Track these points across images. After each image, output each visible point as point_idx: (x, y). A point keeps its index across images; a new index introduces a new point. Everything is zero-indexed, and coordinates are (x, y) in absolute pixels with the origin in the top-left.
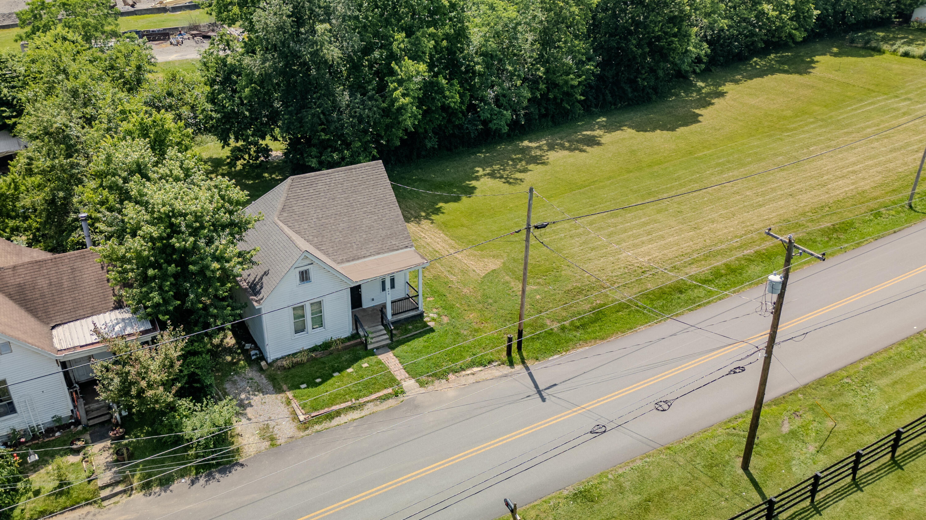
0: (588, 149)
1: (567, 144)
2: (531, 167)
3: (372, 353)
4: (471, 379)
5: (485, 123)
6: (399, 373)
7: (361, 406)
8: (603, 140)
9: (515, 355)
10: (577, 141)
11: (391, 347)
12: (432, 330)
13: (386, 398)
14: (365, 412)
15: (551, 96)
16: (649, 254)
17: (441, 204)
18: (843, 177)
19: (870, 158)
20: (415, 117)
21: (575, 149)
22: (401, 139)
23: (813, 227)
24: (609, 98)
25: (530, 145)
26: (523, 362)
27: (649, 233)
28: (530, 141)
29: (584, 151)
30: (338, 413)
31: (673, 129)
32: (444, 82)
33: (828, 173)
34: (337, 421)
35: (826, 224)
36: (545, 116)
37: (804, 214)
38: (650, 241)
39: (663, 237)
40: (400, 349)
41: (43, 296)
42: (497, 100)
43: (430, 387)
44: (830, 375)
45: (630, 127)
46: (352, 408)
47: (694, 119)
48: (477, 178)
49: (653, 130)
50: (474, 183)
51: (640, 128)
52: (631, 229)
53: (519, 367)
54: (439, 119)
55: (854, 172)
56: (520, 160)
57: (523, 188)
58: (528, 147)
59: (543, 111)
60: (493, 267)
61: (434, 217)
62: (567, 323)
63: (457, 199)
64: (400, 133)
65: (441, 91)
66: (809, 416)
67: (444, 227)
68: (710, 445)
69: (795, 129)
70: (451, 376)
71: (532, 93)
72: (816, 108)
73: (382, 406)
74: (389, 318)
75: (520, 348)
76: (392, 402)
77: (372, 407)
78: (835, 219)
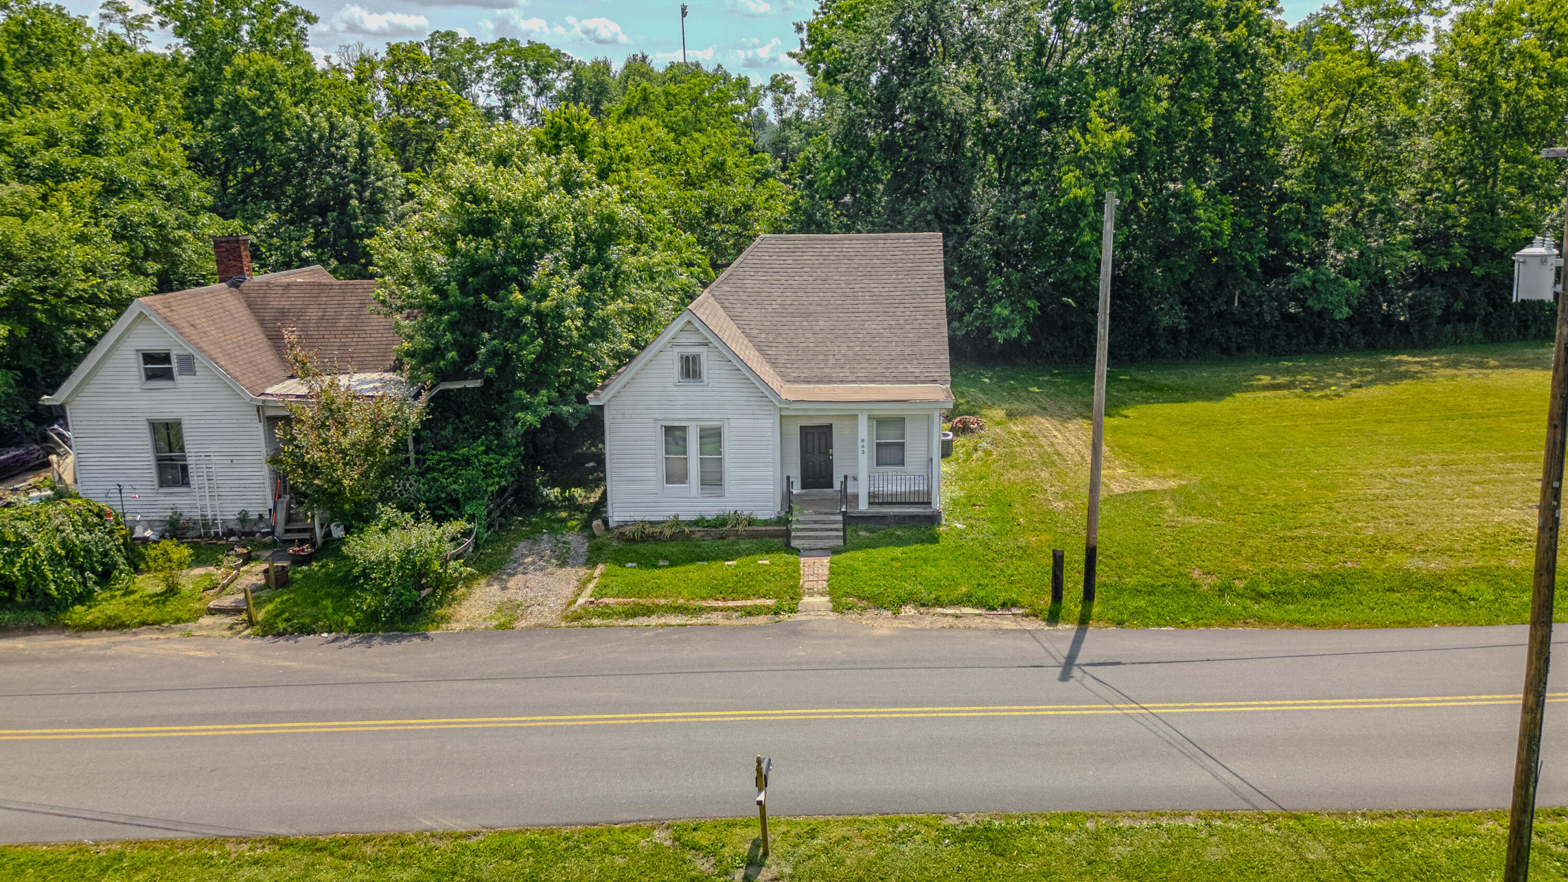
3: (792, 551)
4: (946, 621)
6: (814, 585)
7: (698, 611)
11: (836, 551)
12: (936, 540)
13: (755, 610)
14: (698, 620)
30: (651, 611)
40: (849, 556)
41: (303, 330)
46: (680, 609)
53: (1067, 627)
60: (1154, 487)
62: (1240, 583)
70: (908, 610)
73: (737, 621)
74: (863, 506)
75: (1089, 594)
76: (761, 620)
77: (716, 618)
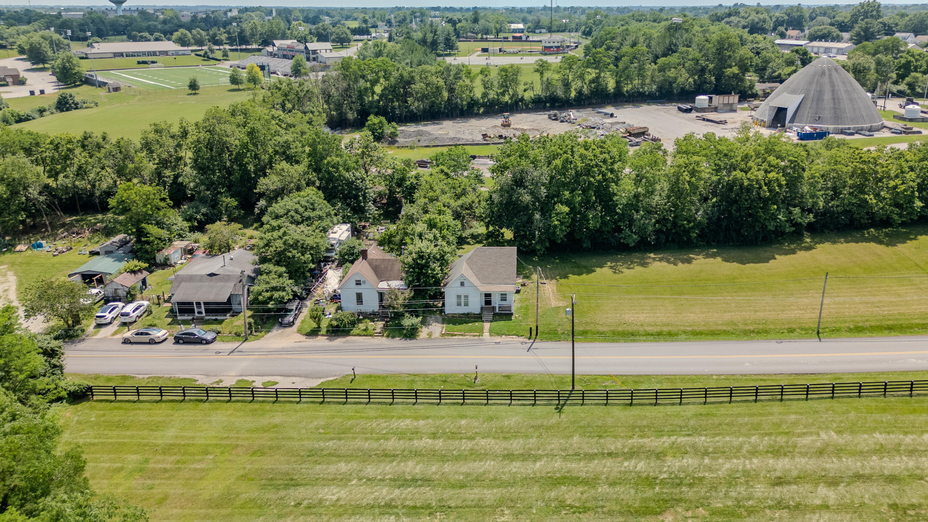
0: (680, 264)
1: (672, 260)
2: (637, 267)
3: (482, 321)
4: (510, 339)
6: (486, 330)
7: (465, 335)
8: (695, 262)
9: (533, 336)
11: (490, 321)
12: (512, 320)
13: (475, 336)
14: (465, 337)
17: (570, 275)
21: (673, 263)
25: (653, 256)
27: (651, 310)
28: (654, 254)
29: (676, 265)
30: (456, 335)
31: (745, 264)
34: (454, 337)
40: (492, 323)
41: (381, 270)
43: (493, 337)
46: (461, 335)
48: (602, 267)
49: (733, 262)
51: (726, 260)
53: (532, 341)
56: (636, 263)
60: (561, 305)
63: (581, 274)
66: (619, 384)
70: (503, 336)
73: (472, 338)
74: (497, 311)
75: (537, 334)
76: (476, 338)
77: (468, 337)
78: (761, 327)
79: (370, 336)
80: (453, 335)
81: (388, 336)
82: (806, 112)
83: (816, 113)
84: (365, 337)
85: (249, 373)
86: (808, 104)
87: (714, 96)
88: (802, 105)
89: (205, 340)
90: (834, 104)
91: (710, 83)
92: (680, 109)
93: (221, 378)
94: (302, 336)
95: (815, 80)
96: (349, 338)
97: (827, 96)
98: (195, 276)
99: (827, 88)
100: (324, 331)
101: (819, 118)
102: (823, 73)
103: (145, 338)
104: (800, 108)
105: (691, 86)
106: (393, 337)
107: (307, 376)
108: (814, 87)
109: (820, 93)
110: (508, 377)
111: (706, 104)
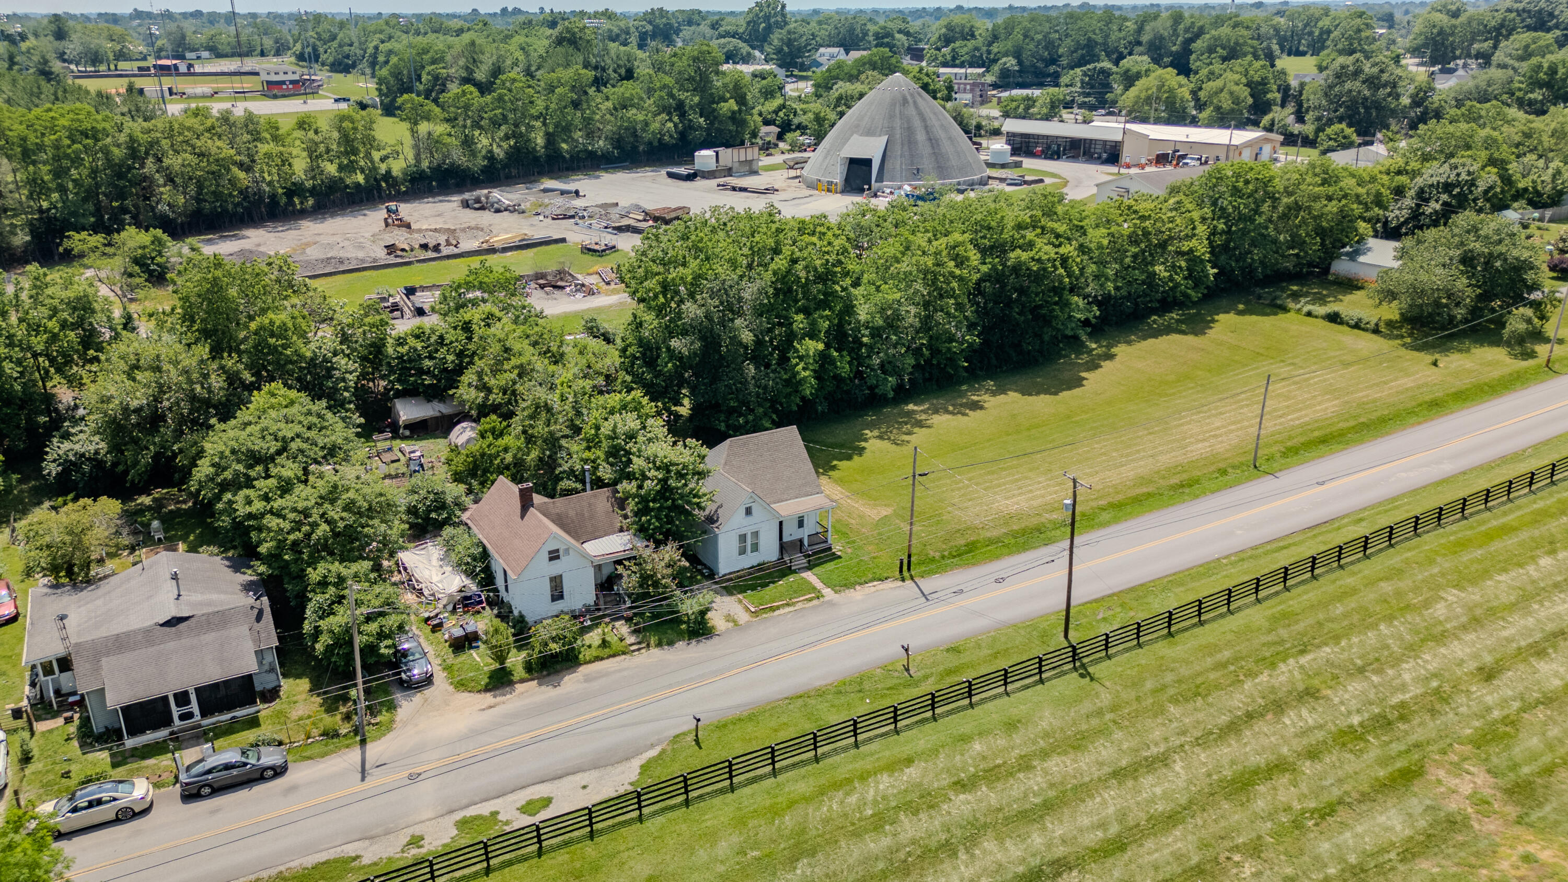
0: (971, 413)
1: (951, 408)
2: (916, 430)
3: (795, 572)
4: (873, 589)
5: (871, 388)
6: (819, 585)
7: (793, 604)
8: (986, 405)
9: (906, 573)
10: (961, 405)
11: (809, 568)
12: (840, 557)
13: (810, 600)
14: (797, 607)
15: (935, 362)
16: (1017, 504)
17: (835, 462)
18: (1204, 440)
19: (1234, 423)
20: (812, 387)
21: (958, 413)
22: (798, 405)
23: (1162, 482)
24: (994, 362)
25: (916, 408)
26: (912, 578)
27: (1020, 488)
28: (915, 404)
29: (967, 415)
30: (778, 608)
31: (1056, 394)
32: (835, 354)
33: (1191, 436)
34: (777, 613)
35: (1175, 480)
36: (930, 379)
37: (1158, 472)
38: (1020, 494)
39: (1031, 491)
40: (816, 570)
41: (573, 522)
42: (882, 366)
43: (843, 594)
44: (1142, 585)
45: (1016, 391)
46: (788, 605)
47: (1078, 382)
48: (866, 440)
49: (1038, 394)
50: (863, 444)
51: (1025, 392)
52: (1004, 484)
53: (909, 583)
54: (830, 386)
55: (1215, 436)
56: (906, 423)
57: (910, 447)
58: (914, 412)
59: (927, 375)
60: (885, 513)
61: (831, 473)
62: (946, 553)
63: (849, 458)
64: (798, 400)
65: (833, 362)
66: (1119, 610)
67: (840, 482)
68: (1044, 625)
69: (1174, 394)
70: (858, 587)
71: (916, 360)
72: (1200, 373)
73: (808, 605)
75: (909, 569)
76: (816, 602)
77: (801, 605)
78: (1185, 476)
79: (624, 653)
80: (773, 609)
81: (659, 644)
82: (896, 163)
83: (912, 164)
84: (611, 659)
85: (465, 802)
86: (897, 150)
87: (721, 150)
88: (888, 153)
89: (272, 768)
90: (933, 147)
91: (700, 127)
92: (671, 175)
93: (410, 831)
94: (483, 695)
95: (897, 111)
96: (583, 670)
97: (921, 136)
98: (128, 634)
99: (917, 123)
100: (519, 672)
101: (918, 170)
102: (905, 101)
103: (106, 812)
104: (887, 158)
105: (671, 136)
106: (671, 643)
107: (598, 763)
108: (898, 123)
109: (909, 131)
110: (954, 650)
111: (712, 165)
